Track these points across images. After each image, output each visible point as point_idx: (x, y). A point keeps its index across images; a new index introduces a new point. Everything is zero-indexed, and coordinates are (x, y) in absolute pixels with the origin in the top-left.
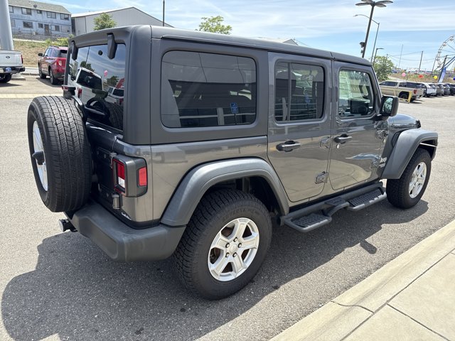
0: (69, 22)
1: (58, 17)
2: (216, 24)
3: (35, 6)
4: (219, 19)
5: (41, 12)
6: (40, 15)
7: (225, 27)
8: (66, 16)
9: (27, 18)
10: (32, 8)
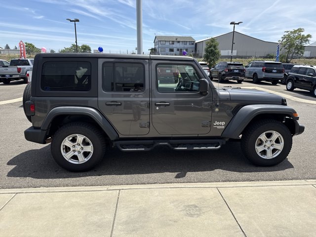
0: (194, 46)
1: (188, 43)
2: (297, 34)
3: (176, 39)
4: (300, 30)
5: (179, 42)
6: (178, 44)
7: (306, 35)
8: (193, 43)
9: (172, 46)
10: (175, 40)
